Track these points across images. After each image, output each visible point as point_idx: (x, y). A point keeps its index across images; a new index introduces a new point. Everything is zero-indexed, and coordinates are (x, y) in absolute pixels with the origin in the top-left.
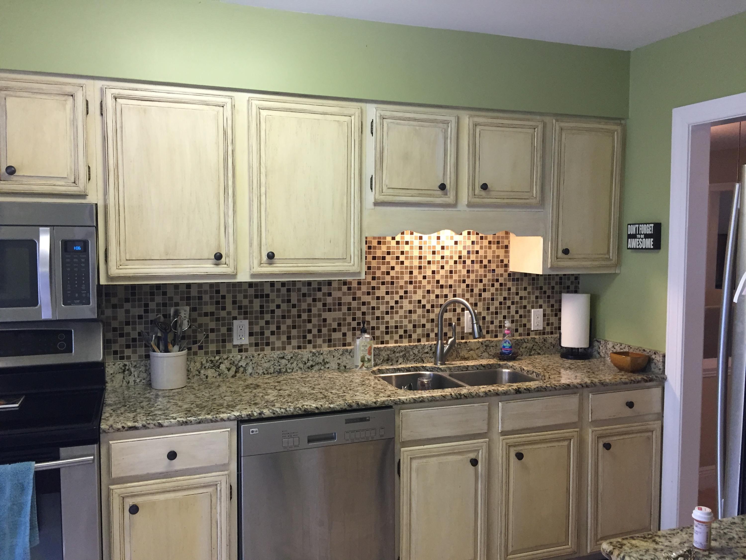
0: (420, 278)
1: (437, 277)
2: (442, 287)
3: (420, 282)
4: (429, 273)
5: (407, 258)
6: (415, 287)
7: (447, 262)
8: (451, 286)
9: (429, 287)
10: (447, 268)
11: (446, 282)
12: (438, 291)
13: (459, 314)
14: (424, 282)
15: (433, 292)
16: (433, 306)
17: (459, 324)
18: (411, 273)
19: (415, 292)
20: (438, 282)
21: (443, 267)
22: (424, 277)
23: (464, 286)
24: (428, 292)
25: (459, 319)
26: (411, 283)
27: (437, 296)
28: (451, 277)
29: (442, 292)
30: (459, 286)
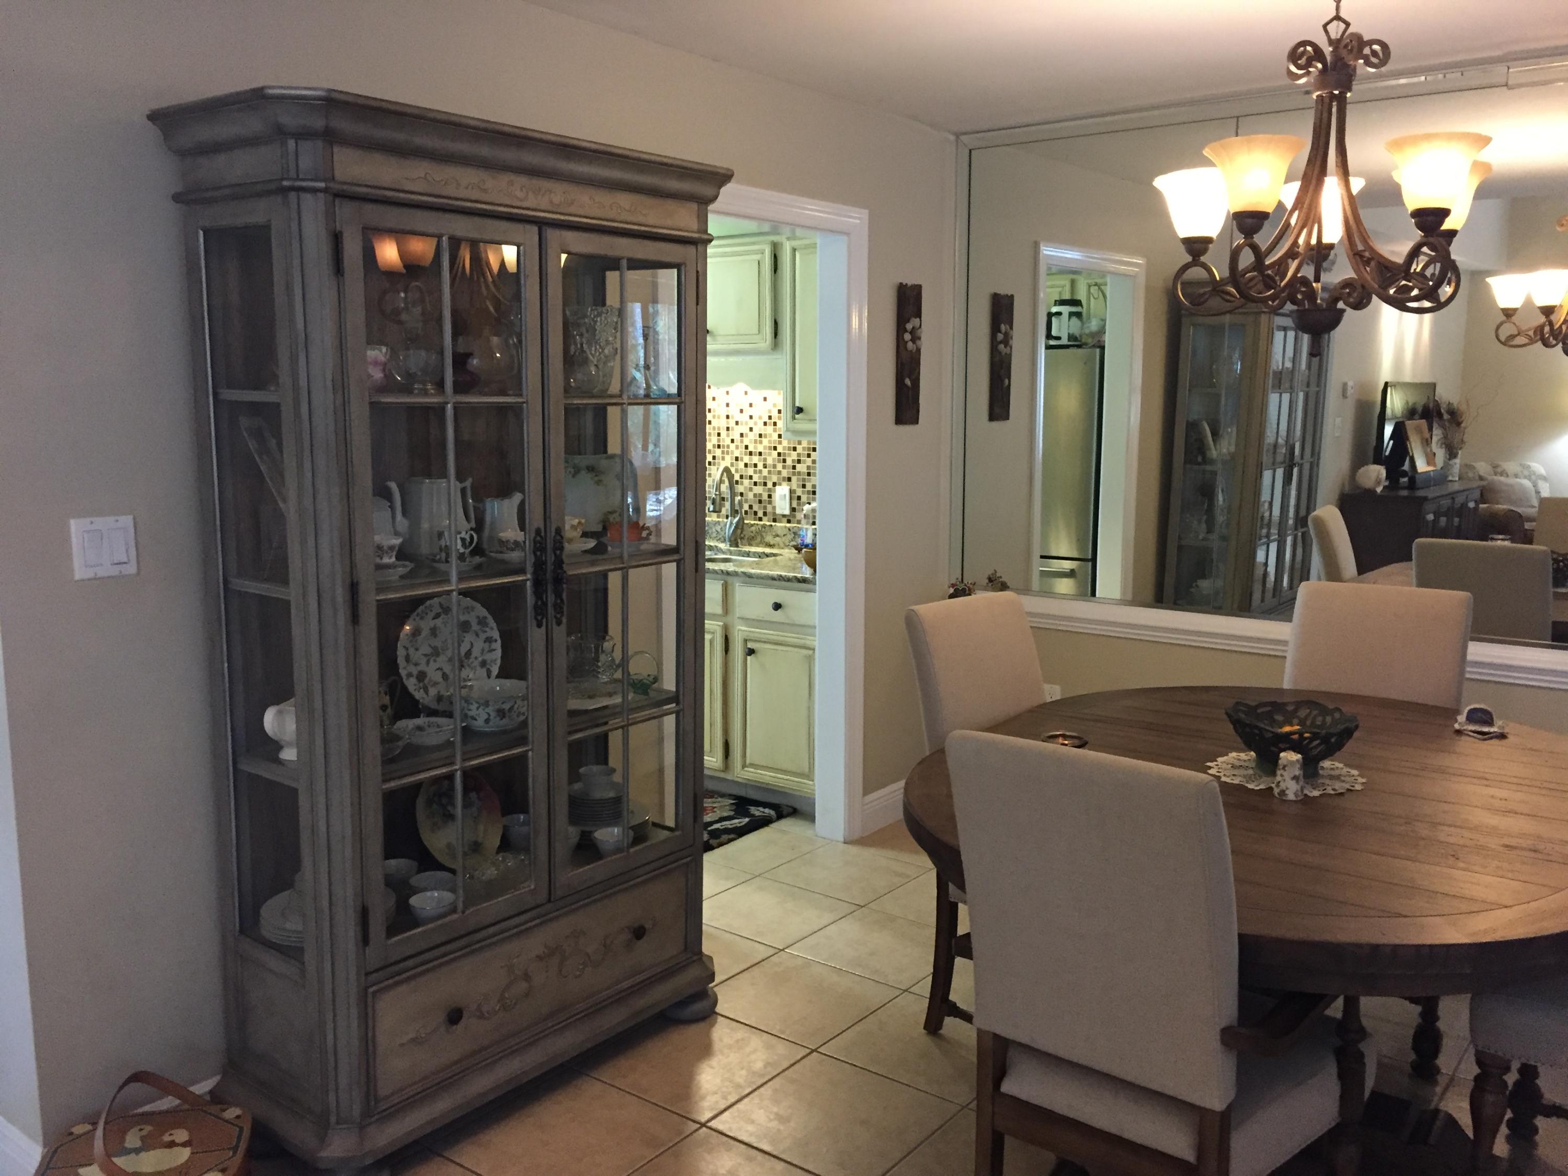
0: (728, 441)
1: (746, 441)
2: (751, 453)
3: (728, 447)
4: (737, 437)
5: (714, 417)
6: (723, 452)
7: (756, 424)
8: (760, 454)
9: (737, 454)
10: (756, 431)
11: (755, 448)
12: (746, 459)
13: (770, 490)
14: (732, 446)
15: (742, 460)
16: (741, 477)
17: (770, 503)
18: (719, 435)
19: (723, 459)
20: (747, 447)
21: (751, 429)
22: (732, 441)
23: (775, 453)
24: (737, 459)
25: (770, 496)
26: (719, 446)
27: (746, 465)
28: (761, 442)
29: (751, 460)
30: (770, 454)
